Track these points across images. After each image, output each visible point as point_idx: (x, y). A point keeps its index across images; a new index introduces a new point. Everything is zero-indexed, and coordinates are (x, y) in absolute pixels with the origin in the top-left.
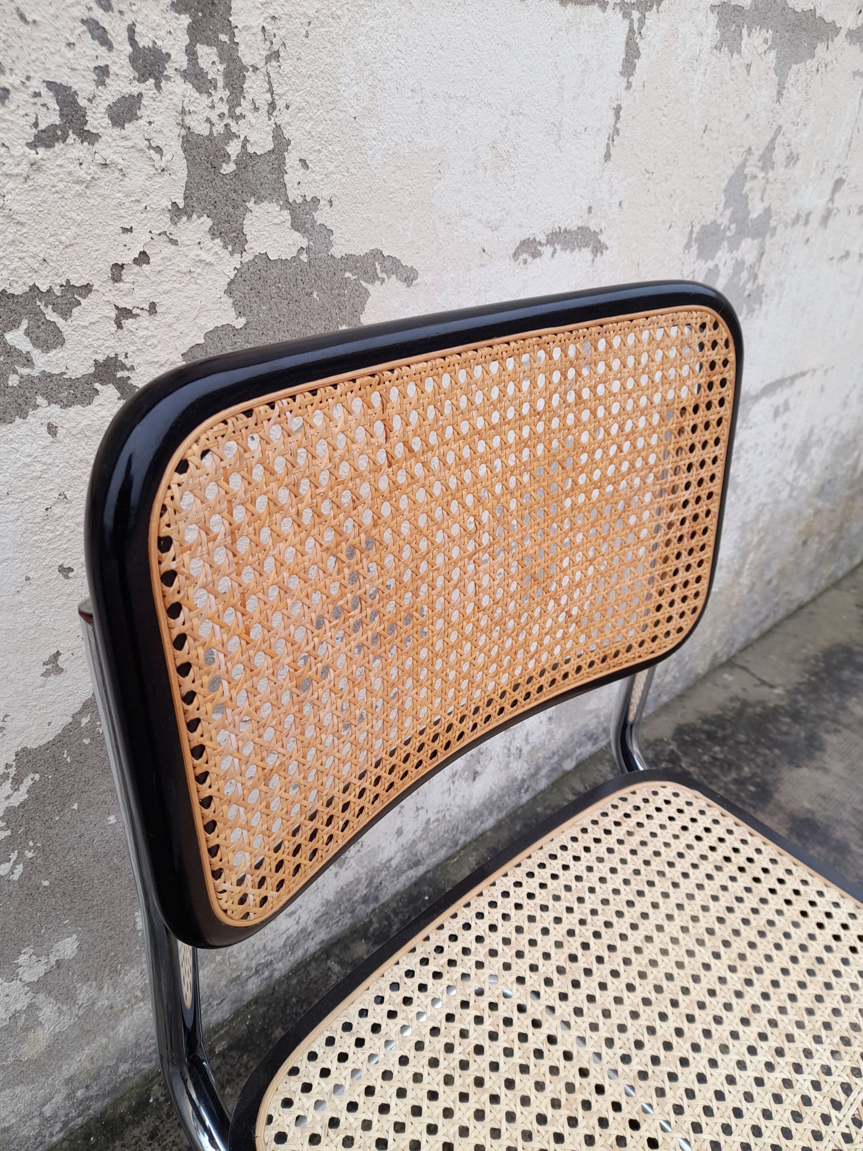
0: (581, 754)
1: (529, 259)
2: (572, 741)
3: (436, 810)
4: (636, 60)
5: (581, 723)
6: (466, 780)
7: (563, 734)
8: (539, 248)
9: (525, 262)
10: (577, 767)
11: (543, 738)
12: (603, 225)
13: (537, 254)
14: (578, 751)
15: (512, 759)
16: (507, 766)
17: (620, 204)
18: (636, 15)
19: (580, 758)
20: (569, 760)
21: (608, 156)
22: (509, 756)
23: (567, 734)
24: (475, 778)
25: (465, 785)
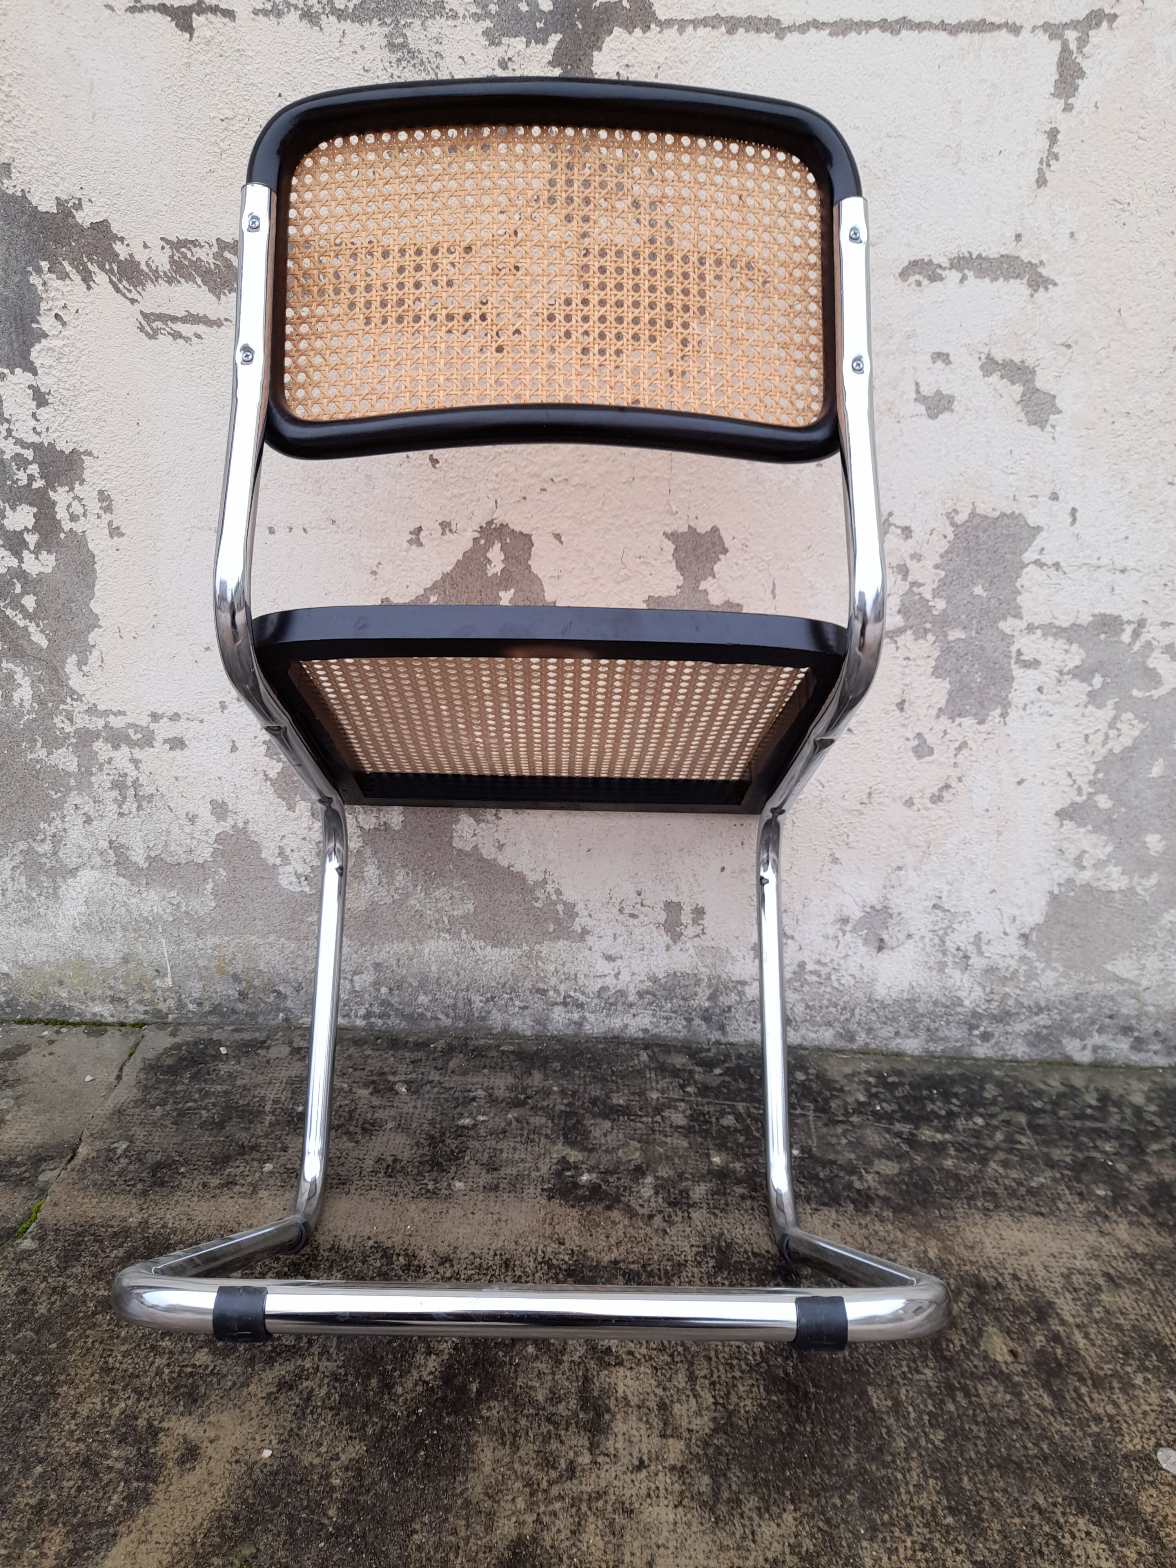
0: (1103, 1047)
1: (925, 282)
2: (1080, 1009)
3: (815, 957)
4: (1079, 81)
5: (1099, 987)
6: (866, 941)
7: (1058, 984)
8: (939, 271)
9: (919, 284)
10: (1096, 1066)
11: (1014, 964)
12: (1044, 257)
13: (934, 278)
14: (1097, 1039)
15: (949, 959)
16: (941, 967)
17: (1072, 235)
18: (1071, 35)
19: (1101, 1053)
20: (1078, 1044)
21: (1042, 181)
22: (944, 953)
23: (1067, 990)
24: (880, 949)
25: (863, 949)
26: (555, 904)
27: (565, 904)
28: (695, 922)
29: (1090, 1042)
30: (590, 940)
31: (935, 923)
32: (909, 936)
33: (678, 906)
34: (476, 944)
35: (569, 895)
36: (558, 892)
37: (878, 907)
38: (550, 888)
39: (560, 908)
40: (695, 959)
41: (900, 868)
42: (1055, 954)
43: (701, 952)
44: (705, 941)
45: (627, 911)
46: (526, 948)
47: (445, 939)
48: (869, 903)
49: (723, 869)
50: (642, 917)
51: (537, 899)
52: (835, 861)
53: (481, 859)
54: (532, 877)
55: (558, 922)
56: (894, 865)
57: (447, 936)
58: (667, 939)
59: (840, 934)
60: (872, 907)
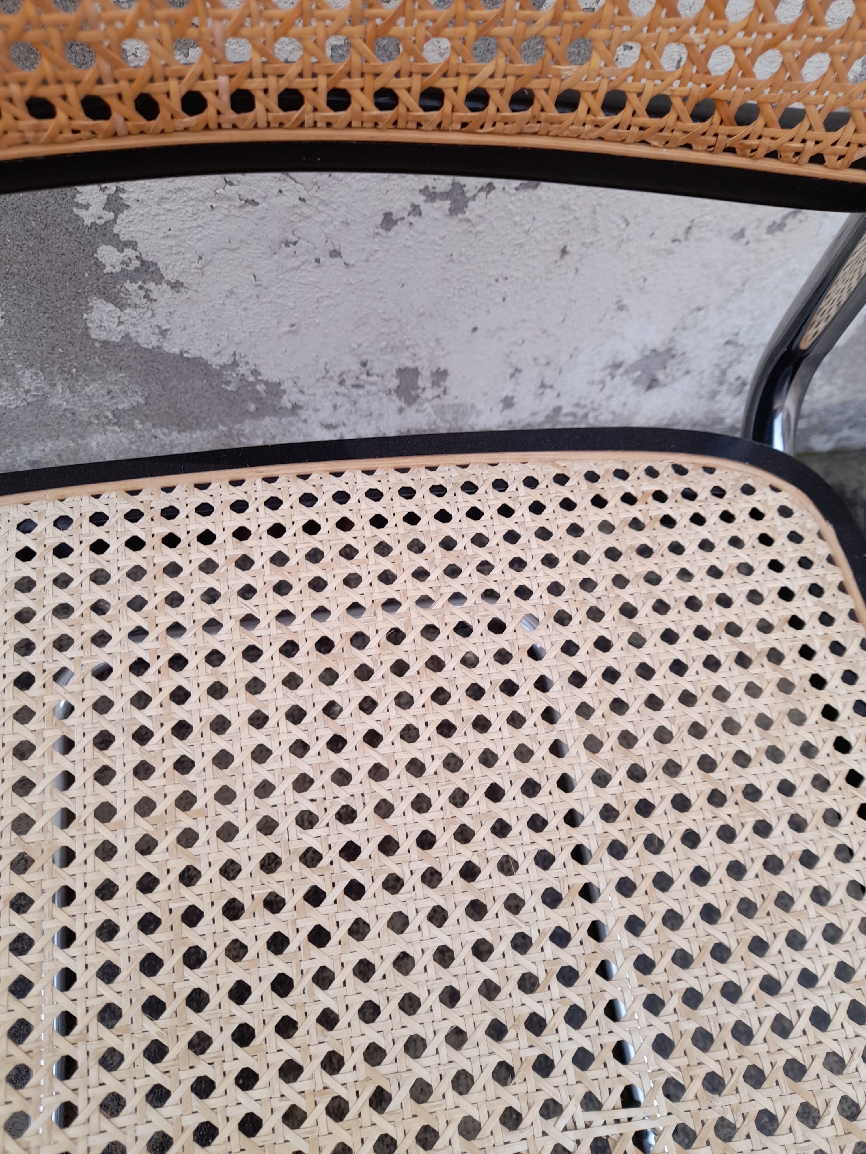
0: (848, 439)
2: (841, 413)
3: (575, 400)
6: (636, 382)
7: (830, 396)
14: (845, 433)
15: (725, 388)
16: (713, 395)
19: (843, 443)
20: (824, 438)
22: (721, 383)
23: (836, 399)
24: (649, 387)
25: (631, 389)
26: (253, 384)
27: (267, 383)
28: (435, 384)
29: (837, 436)
30: (304, 414)
31: (723, 357)
32: (688, 372)
33: (415, 372)
34: (158, 432)
35: (270, 374)
36: (255, 372)
37: (661, 349)
38: (242, 369)
39: (260, 388)
40: (434, 417)
41: (699, 309)
42: (840, 372)
43: (440, 411)
44: (448, 400)
45: (349, 382)
46: (221, 427)
47: (113, 432)
48: (651, 347)
49: (475, 329)
50: (368, 387)
51: (228, 383)
52: (621, 307)
53: (138, 348)
54: (216, 362)
55: (258, 400)
56: (694, 306)
57: (116, 428)
58: (399, 403)
59: (609, 378)
60: (654, 351)
